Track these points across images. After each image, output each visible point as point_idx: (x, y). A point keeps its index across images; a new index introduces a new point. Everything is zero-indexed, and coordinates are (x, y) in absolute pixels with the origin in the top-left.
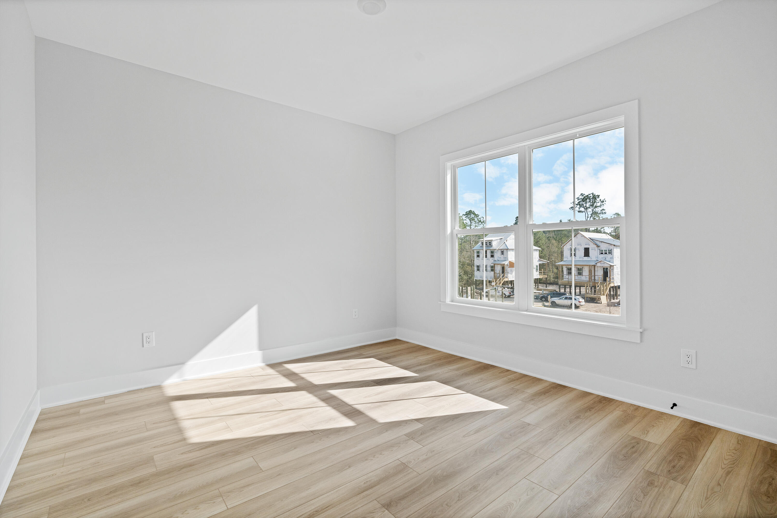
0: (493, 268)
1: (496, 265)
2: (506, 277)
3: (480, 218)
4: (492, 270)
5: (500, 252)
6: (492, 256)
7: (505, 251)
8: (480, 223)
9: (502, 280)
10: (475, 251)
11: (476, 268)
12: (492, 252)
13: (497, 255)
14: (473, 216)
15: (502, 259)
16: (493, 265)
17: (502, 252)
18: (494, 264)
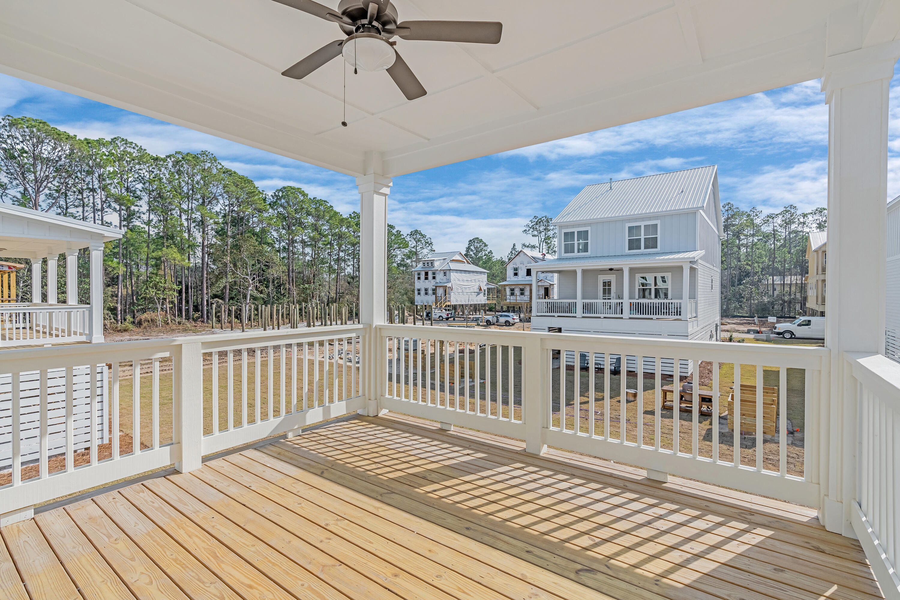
0: (434, 291)
1: (438, 288)
2: (448, 301)
3: (427, 240)
4: (434, 294)
5: (442, 273)
6: (434, 278)
7: (448, 272)
8: (428, 245)
9: (444, 304)
10: (416, 273)
11: (416, 292)
12: (434, 274)
13: (440, 277)
14: (419, 236)
15: (445, 281)
16: (434, 287)
17: (445, 273)
18: (436, 287)
